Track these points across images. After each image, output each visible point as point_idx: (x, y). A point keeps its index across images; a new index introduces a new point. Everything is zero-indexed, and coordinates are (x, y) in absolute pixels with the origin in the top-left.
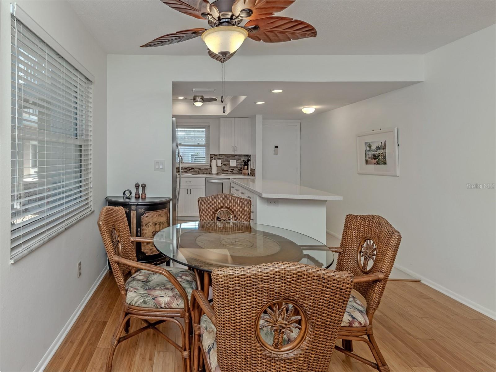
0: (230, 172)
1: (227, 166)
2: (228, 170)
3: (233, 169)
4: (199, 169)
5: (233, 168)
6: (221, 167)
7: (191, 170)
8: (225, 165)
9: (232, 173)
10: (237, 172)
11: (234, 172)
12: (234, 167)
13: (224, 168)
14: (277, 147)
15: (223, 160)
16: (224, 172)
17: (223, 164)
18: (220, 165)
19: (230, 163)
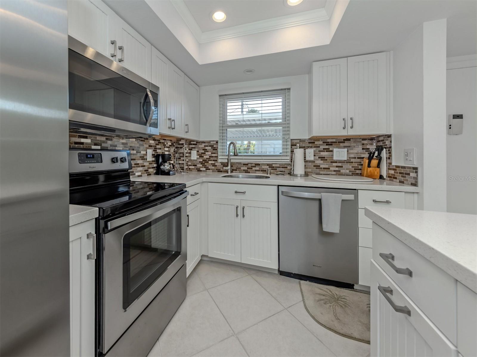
0: (334, 171)
1: (327, 160)
2: (329, 169)
3: (342, 167)
4: (270, 166)
5: (340, 164)
6: (314, 162)
7: (255, 167)
8: (322, 158)
9: (338, 173)
10: (350, 171)
11: (343, 171)
12: (344, 162)
13: (319, 164)
14: (460, 117)
15: (318, 149)
16: (321, 172)
17: (319, 158)
18: (312, 158)
19: (333, 155)
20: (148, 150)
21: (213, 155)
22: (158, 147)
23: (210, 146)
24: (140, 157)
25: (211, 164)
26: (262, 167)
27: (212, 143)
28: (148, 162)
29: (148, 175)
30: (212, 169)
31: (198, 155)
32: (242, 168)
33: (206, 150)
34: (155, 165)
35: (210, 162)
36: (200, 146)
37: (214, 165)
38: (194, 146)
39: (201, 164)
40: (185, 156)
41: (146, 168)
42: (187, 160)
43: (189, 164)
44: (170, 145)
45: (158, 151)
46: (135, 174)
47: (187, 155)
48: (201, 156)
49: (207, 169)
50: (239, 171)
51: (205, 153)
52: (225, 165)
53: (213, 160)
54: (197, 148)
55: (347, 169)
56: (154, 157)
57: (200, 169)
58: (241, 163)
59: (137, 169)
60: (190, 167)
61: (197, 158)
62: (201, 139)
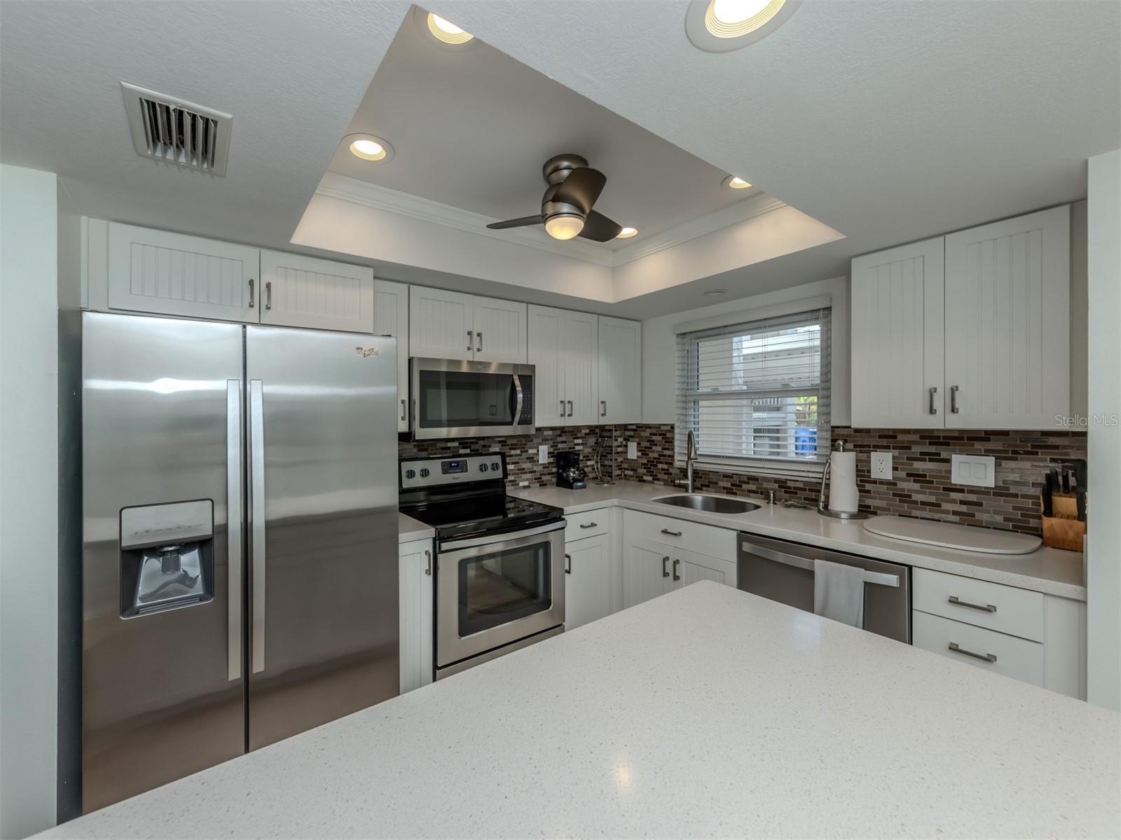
0: (955, 513)
1: (932, 482)
2: (939, 505)
3: (980, 504)
4: (782, 484)
5: (973, 498)
6: (895, 484)
7: (748, 483)
8: (918, 477)
9: (967, 521)
10: (1006, 519)
11: (982, 516)
12: (988, 494)
13: (908, 490)
15: (906, 453)
16: (915, 513)
17: (908, 475)
18: (888, 475)
19: (950, 472)
20: (540, 447)
21: (666, 452)
22: (559, 439)
23: (660, 435)
24: (528, 458)
25: (663, 469)
26: (762, 485)
27: (663, 428)
28: (541, 465)
29: (541, 485)
30: (663, 480)
31: (640, 451)
32: (721, 484)
33: (653, 443)
34: (554, 470)
35: (660, 466)
36: (643, 434)
37: (667, 472)
38: (632, 433)
39: (645, 468)
40: (614, 452)
41: (537, 475)
42: (620, 459)
43: (625, 466)
44: (586, 434)
45: (560, 446)
46: (518, 484)
47: (620, 449)
48: (644, 453)
49: (656, 479)
50: (713, 489)
51: (651, 448)
52: (684, 472)
53: (666, 463)
54: (637, 437)
55: (996, 512)
56: (552, 457)
57: (642, 477)
58: (718, 472)
59: (521, 477)
60: (627, 472)
61: (638, 456)
62: (646, 421)
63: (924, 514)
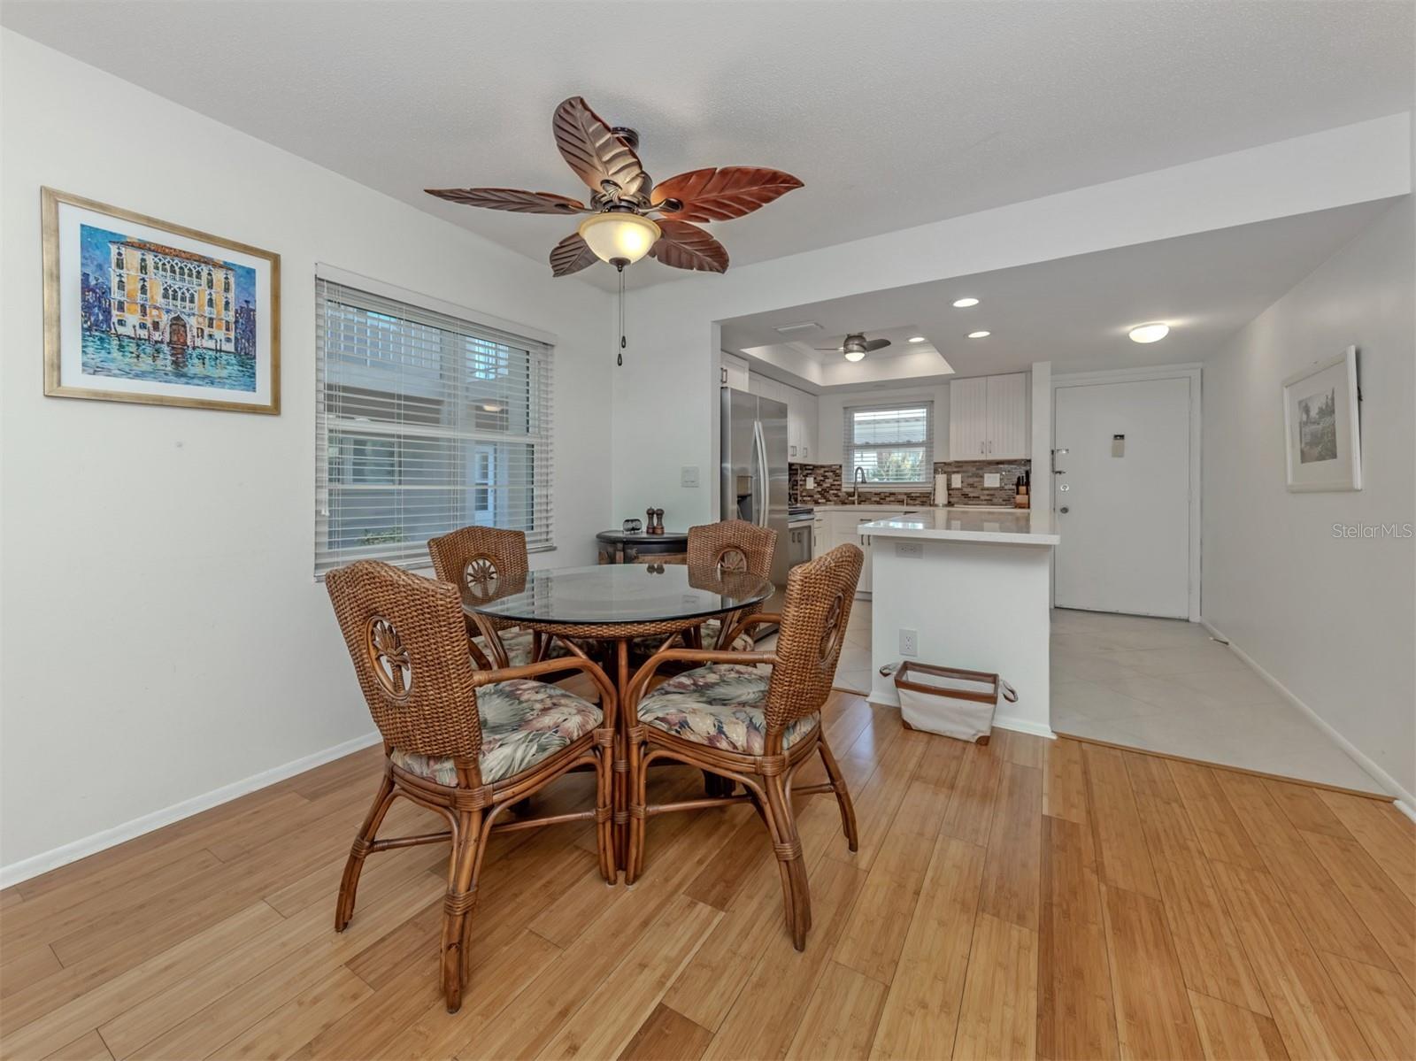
0: (986, 500)
1: (976, 487)
2: (979, 497)
3: (994, 495)
4: (908, 495)
5: (992, 492)
6: (962, 489)
7: (889, 497)
8: (971, 486)
9: (990, 502)
10: (1002, 500)
11: (995, 500)
12: (997, 490)
13: (968, 492)
14: (1122, 437)
15: (966, 473)
16: (969, 502)
17: (968, 484)
18: (959, 486)
19: (984, 481)
21: (836, 483)
23: (831, 472)
25: (833, 494)
26: (897, 497)
27: (833, 467)
30: (835, 501)
31: (816, 483)
32: (874, 499)
33: (826, 477)
35: (831, 492)
36: (818, 472)
37: (836, 495)
38: (809, 472)
39: (819, 494)
40: (799, 485)
42: (802, 490)
43: (804, 494)
47: (801, 483)
48: (819, 484)
49: (828, 500)
50: (868, 503)
51: (825, 481)
52: (850, 495)
53: (836, 489)
54: (814, 474)
55: (1000, 497)
57: (818, 500)
58: (871, 492)
60: (805, 498)
61: (815, 487)
62: (820, 463)
63: (974, 502)
